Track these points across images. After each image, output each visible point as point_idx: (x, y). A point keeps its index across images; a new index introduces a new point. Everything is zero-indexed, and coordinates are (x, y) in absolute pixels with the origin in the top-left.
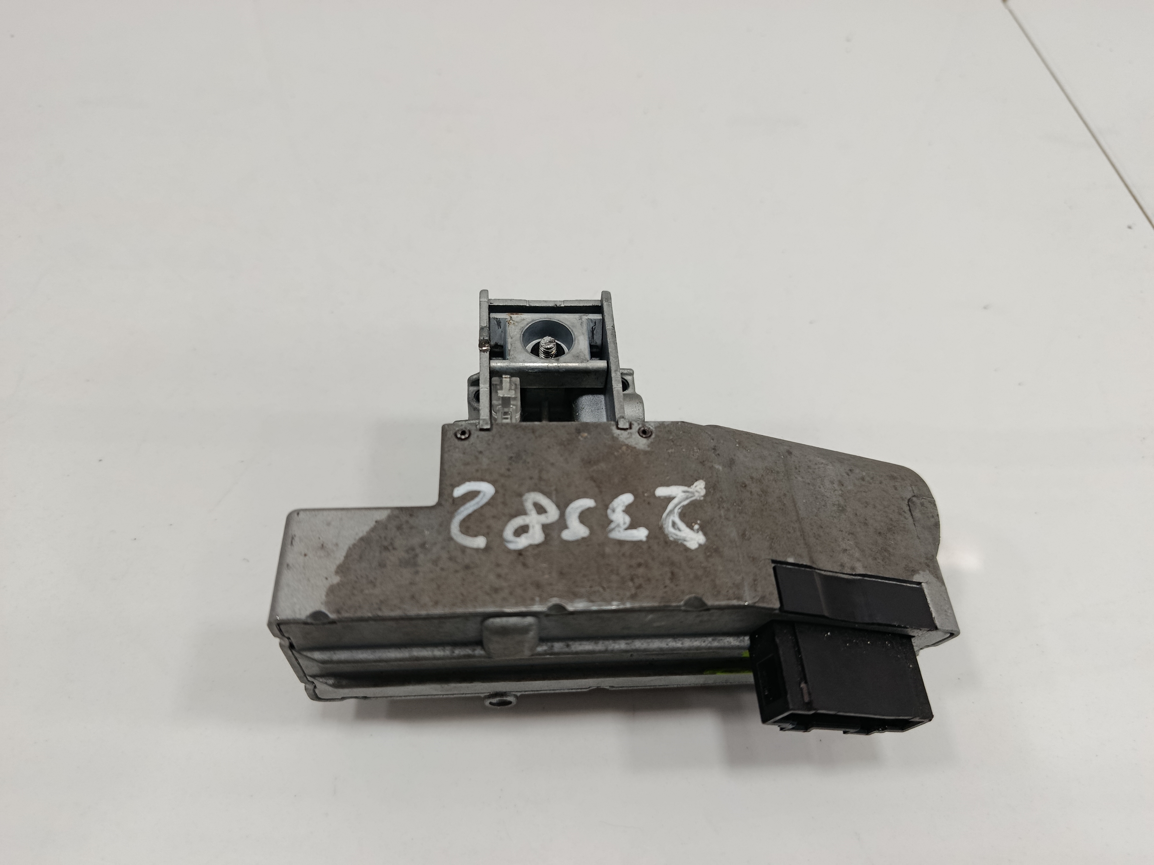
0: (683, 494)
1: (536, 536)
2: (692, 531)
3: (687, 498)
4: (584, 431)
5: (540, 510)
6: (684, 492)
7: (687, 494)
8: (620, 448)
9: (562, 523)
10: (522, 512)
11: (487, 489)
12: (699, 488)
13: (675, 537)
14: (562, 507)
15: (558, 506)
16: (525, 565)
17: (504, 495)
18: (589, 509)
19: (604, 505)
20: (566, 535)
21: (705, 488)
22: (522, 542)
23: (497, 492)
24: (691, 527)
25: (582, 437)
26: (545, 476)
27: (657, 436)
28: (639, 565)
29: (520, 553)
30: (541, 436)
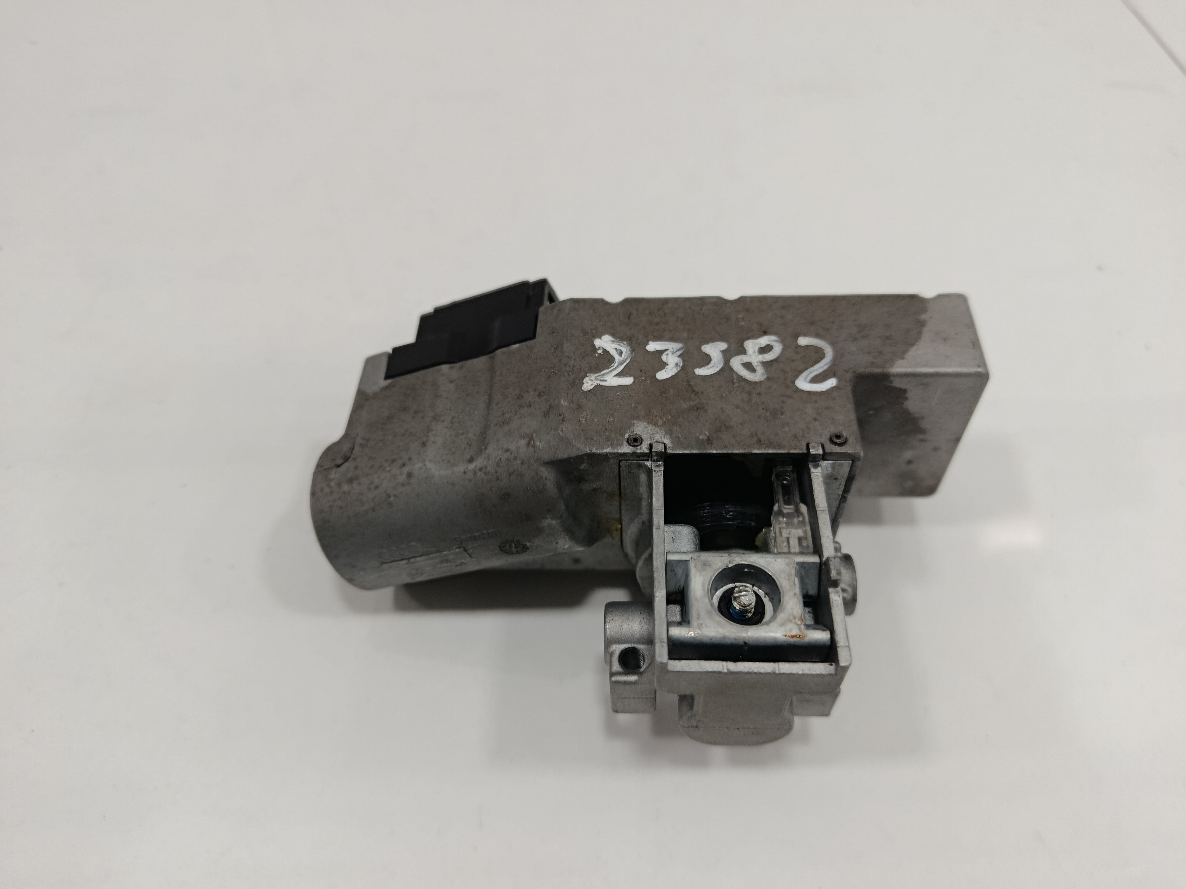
0: (605, 379)
1: (752, 346)
2: (604, 348)
3: (603, 375)
4: (703, 440)
5: (748, 366)
6: (605, 381)
7: (602, 379)
8: (664, 422)
9: (727, 355)
10: (766, 365)
11: (803, 384)
12: (589, 384)
13: (621, 344)
14: (727, 369)
15: (731, 369)
16: (761, 325)
17: (785, 379)
18: (701, 366)
19: (685, 370)
20: (723, 346)
21: (583, 383)
22: (764, 341)
23: (793, 382)
24: (605, 351)
25: (706, 435)
26: (745, 396)
27: (623, 435)
28: (657, 324)
29: (765, 333)
30: (752, 436)
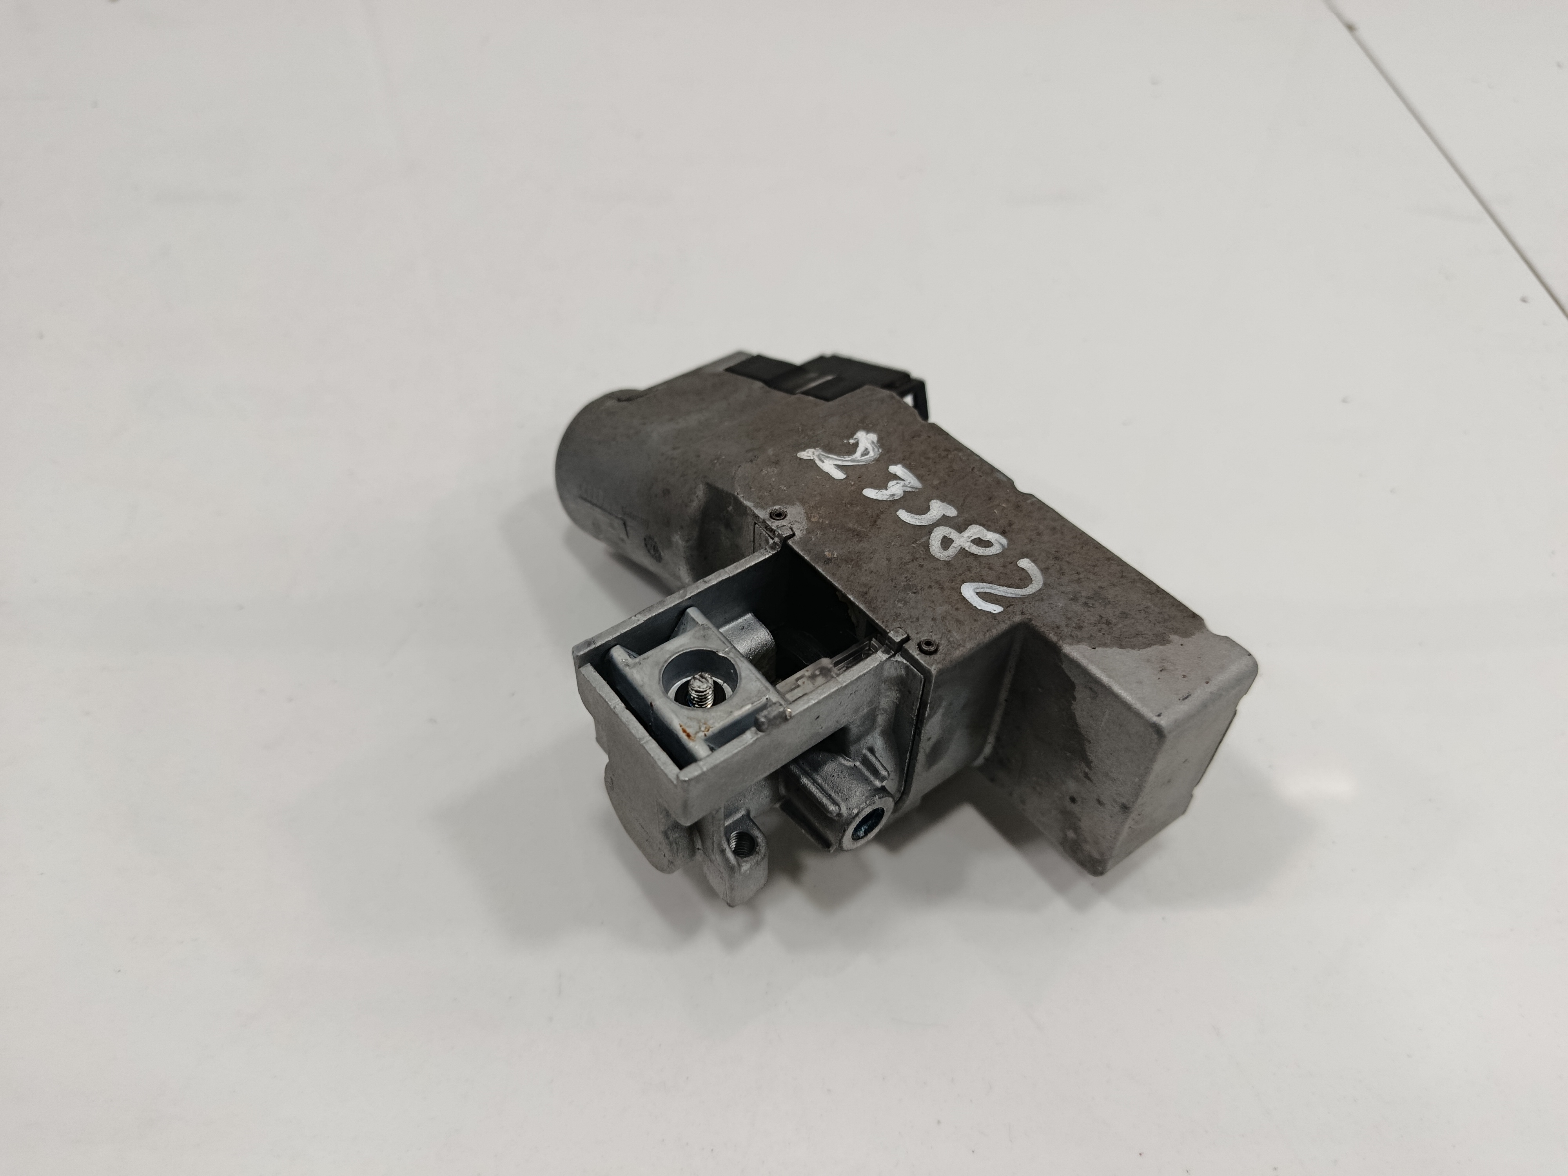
0: (825, 461)
1: (976, 531)
2: (859, 442)
3: (828, 457)
4: (824, 556)
5: (946, 542)
6: (823, 462)
7: (823, 459)
8: (818, 522)
9: (945, 520)
10: (963, 552)
11: (969, 591)
12: (808, 454)
13: (876, 450)
14: (929, 529)
15: (930, 533)
16: (1010, 525)
17: (960, 575)
18: (910, 510)
19: (894, 504)
20: (952, 512)
21: (804, 451)
22: (992, 537)
23: (964, 582)
24: (856, 445)
25: (833, 554)
26: (908, 558)
27: (774, 504)
28: (928, 458)
29: (1003, 533)
30: (865, 585)
